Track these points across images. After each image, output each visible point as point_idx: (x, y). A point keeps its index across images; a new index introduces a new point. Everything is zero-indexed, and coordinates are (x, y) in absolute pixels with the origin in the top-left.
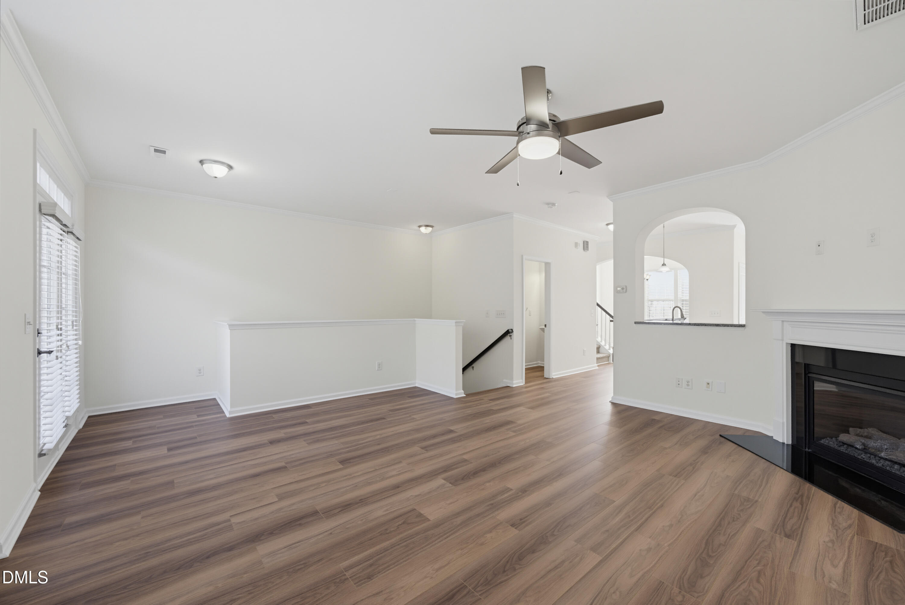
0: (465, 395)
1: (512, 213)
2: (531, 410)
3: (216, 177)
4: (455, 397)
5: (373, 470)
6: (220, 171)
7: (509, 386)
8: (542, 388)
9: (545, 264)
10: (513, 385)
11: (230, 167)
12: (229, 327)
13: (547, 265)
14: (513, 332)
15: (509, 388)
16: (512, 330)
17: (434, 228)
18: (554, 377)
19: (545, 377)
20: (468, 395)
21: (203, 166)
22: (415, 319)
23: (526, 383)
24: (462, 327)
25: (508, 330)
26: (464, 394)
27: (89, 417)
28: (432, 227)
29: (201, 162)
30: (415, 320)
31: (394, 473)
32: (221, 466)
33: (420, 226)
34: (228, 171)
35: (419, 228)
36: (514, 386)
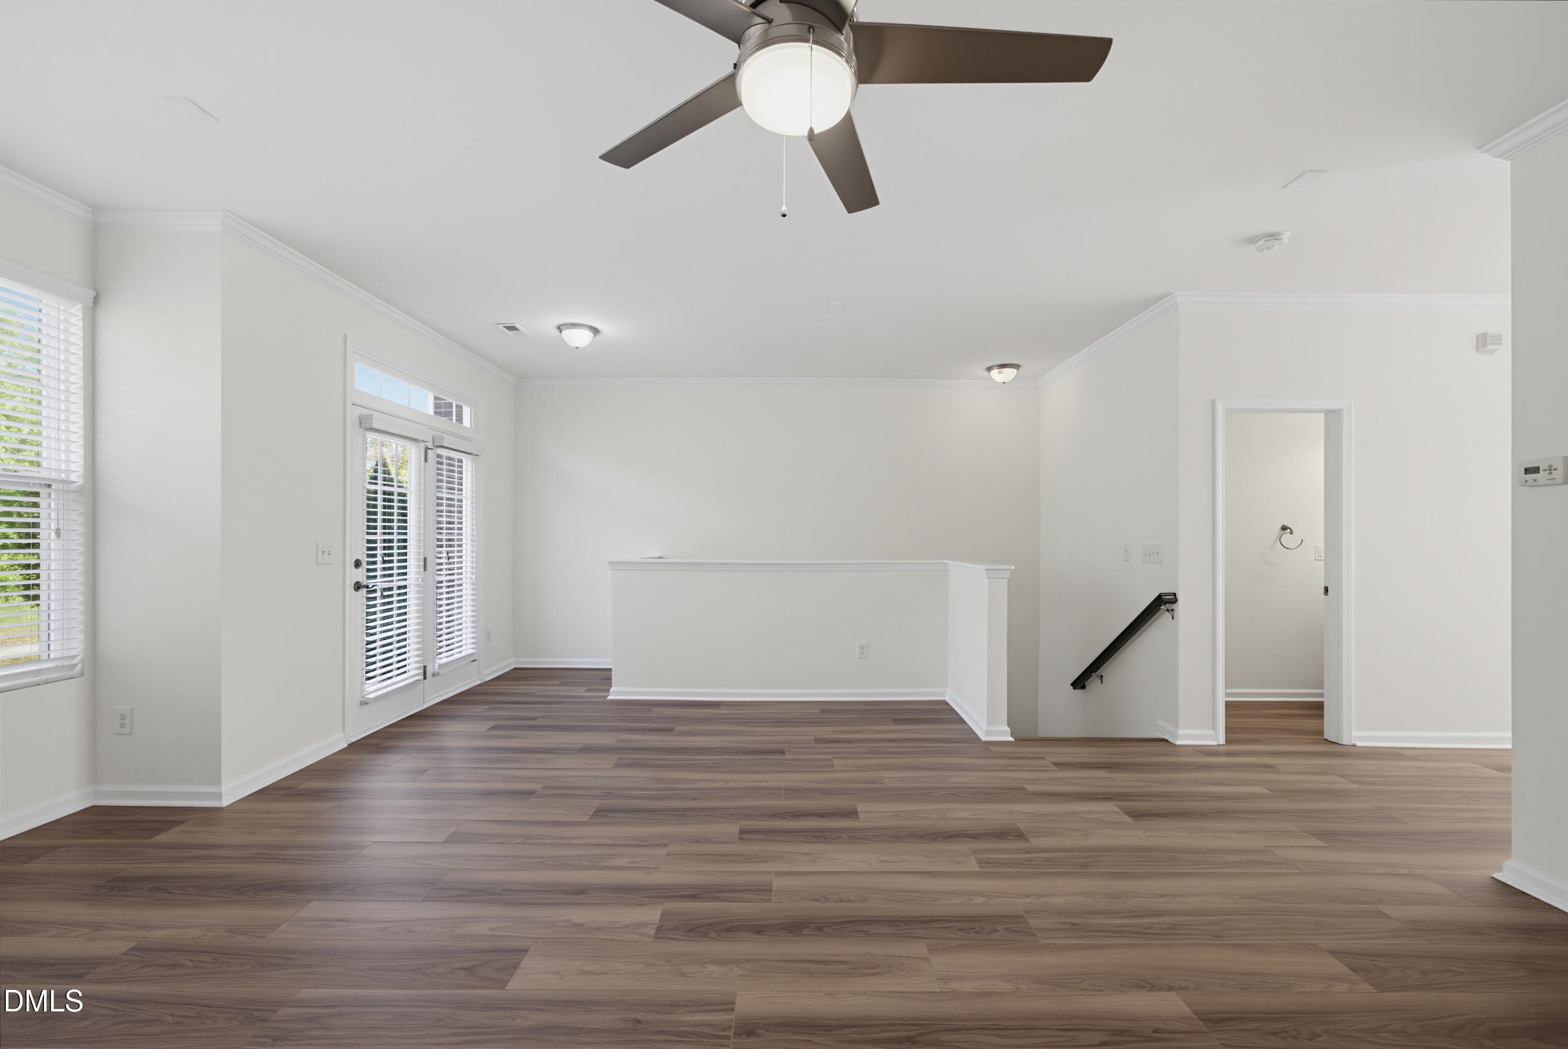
0: (1013, 739)
1: (1172, 293)
2: (1129, 820)
3: (577, 348)
4: (984, 738)
5: (610, 842)
6: (579, 338)
7: (1167, 741)
8: (1270, 766)
9: (1325, 414)
10: (1177, 739)
11: (596, 331)
12: (609, 566)
13: (1333, 417)
14: (1177, 600)
15: (1165, 743)
16: (1175, 595)
17: (1021, 369)
18: (1358, 744)
19: (1325, 737)
20: (1020, 740)
21: (562, 333)
22: (946, 561)
23: (1228, 741)
24: (1006, 580)
25: (1160, 596)
26: (1012, 736)
27: (515, 669)
28: (1016, 366)
29: (560, 328)
30: (946, 563)
31: (623, 862)
32: (500, 767)
33: (989, 369)
34: (594, 337)
35: (989, 372)
36: (1178, 743)
